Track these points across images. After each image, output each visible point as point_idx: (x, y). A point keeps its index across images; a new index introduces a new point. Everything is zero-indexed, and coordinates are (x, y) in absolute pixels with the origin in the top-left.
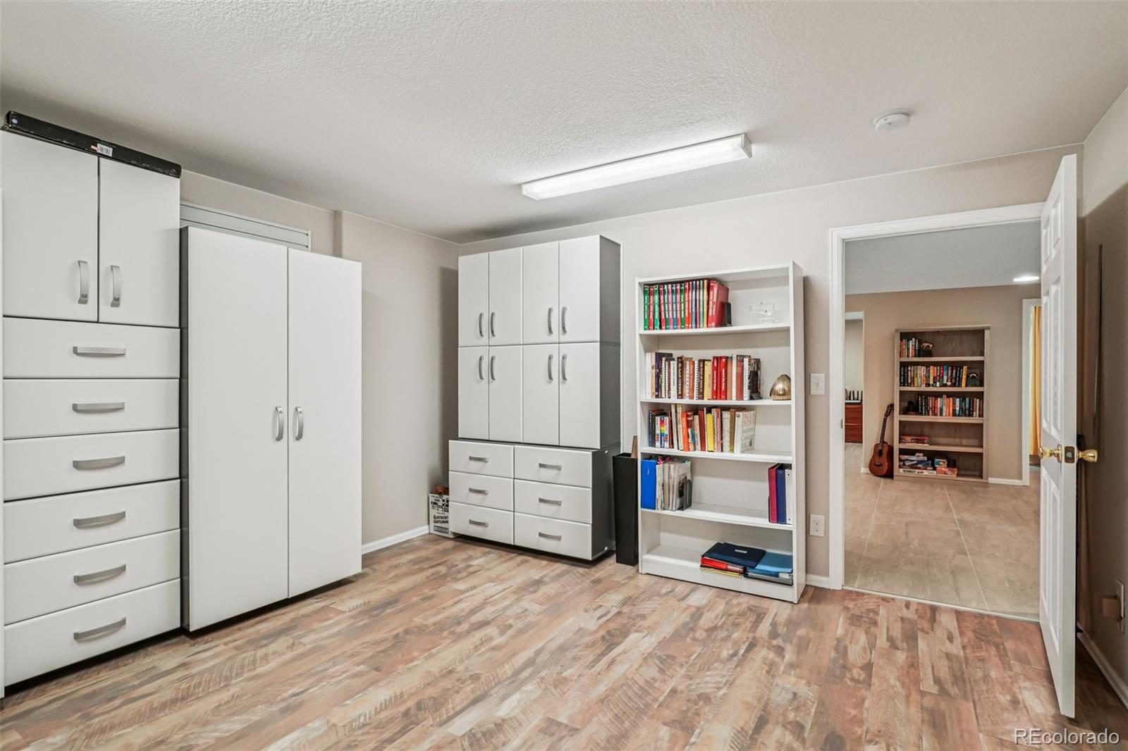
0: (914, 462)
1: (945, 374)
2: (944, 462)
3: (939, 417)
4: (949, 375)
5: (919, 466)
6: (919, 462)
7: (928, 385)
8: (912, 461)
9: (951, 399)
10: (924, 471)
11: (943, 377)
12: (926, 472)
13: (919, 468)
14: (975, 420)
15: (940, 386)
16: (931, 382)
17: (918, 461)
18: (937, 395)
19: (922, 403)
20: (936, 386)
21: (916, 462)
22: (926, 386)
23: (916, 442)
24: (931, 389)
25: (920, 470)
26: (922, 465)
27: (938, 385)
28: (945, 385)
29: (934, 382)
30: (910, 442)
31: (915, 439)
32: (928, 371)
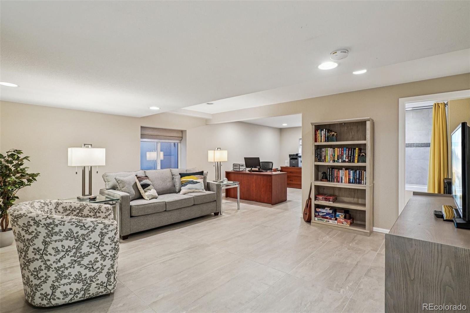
1: (344, 153)
2: (342, 215)
3: (340, 184)
4: (347, 154)
5: (327, 216)
6: (328, 214)
7: (334, 161)
8: (323, 213)
9: (348, 171)
10: (330, 220)
11: (343, 155)
13: (327, 218)
15: (342, 162)
16: (336, 159)
17: (326, 213)
18: (340, 168)
19: (330, 174)
20: (339, 162)
21: (325, 213)
22: (333, 162)
23: (325, 200)
24: (336, 164)
25: (328, 220)
26: (328, 217)
27: (340, 161)
28: (345, 161)
29: (338, 159)
30: (322, 200)
31: (325, 198)
32: (334, 152)
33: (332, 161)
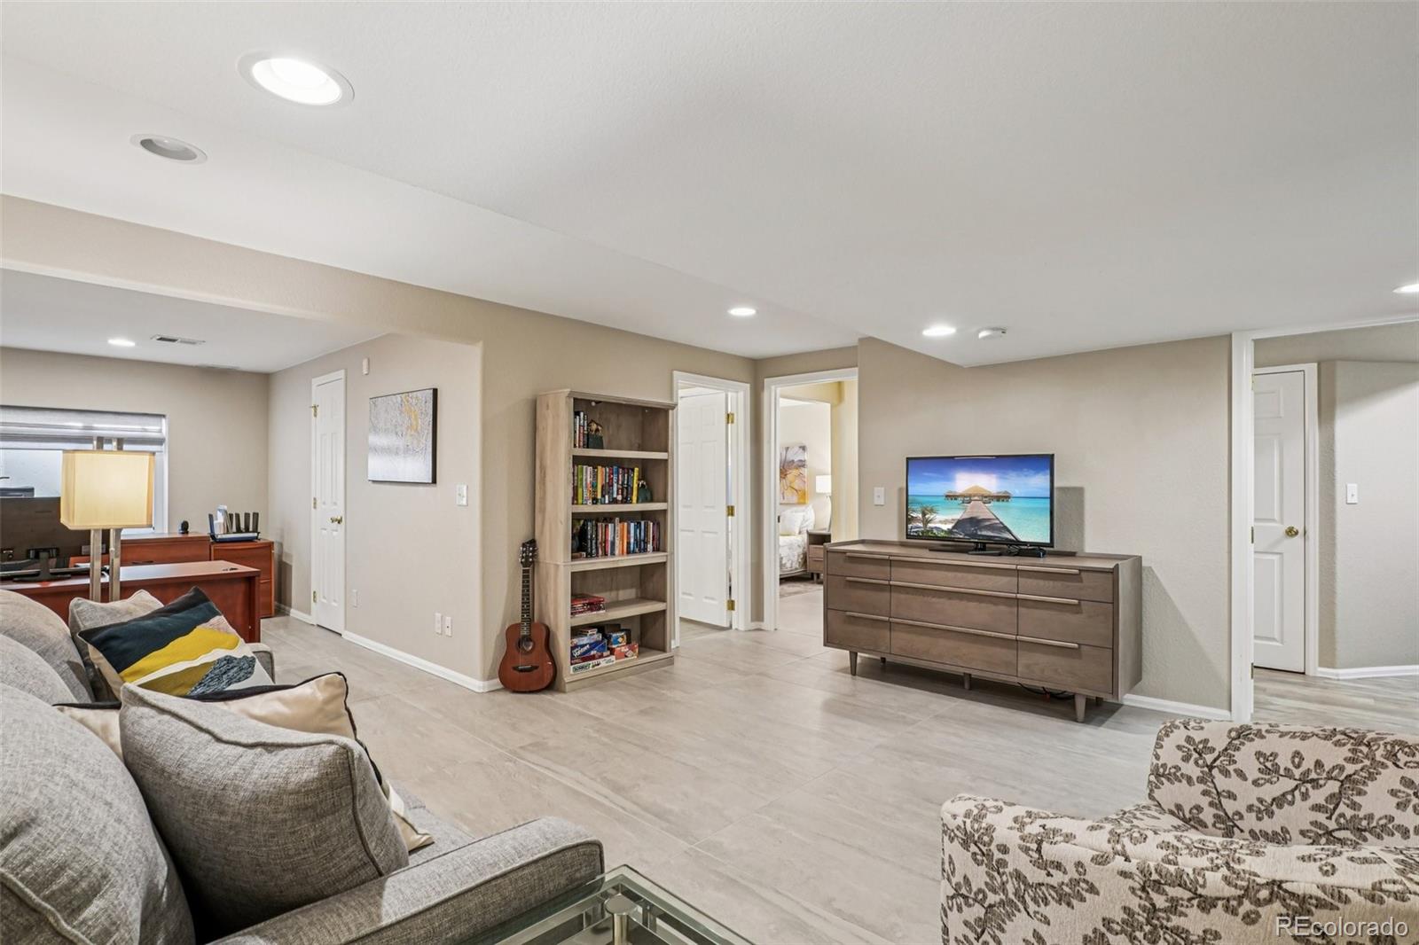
0: (585, 648)
1: (615, 480)
2: (622, 637)
3: (609, 559)
4: (620, 483)
5: (593, 653)
6: (593, 646)
7: (595, 501)
8: (583, 646)
9: (626, 524)
10: (601, 660)
11: (612, 486)
12: (603, 662)
13: (593, 658)
14: (650, 558)
15: (610, 503)
16: (599, 497)
17: (590, 644)
18: (608, 518)
19: (592, 536)
20: (605, 503)
21: (588, 646)
22: (593, 503)
23: (589, 610)
24: (600, 508)
25: (595, 662)
26: (595, 652)
27: (607, 502)
28: (614, 501)
29: (603, 496)
30: (582, 612)
31: (588, 604)
32: (595, 476)
33: (591, 501)
